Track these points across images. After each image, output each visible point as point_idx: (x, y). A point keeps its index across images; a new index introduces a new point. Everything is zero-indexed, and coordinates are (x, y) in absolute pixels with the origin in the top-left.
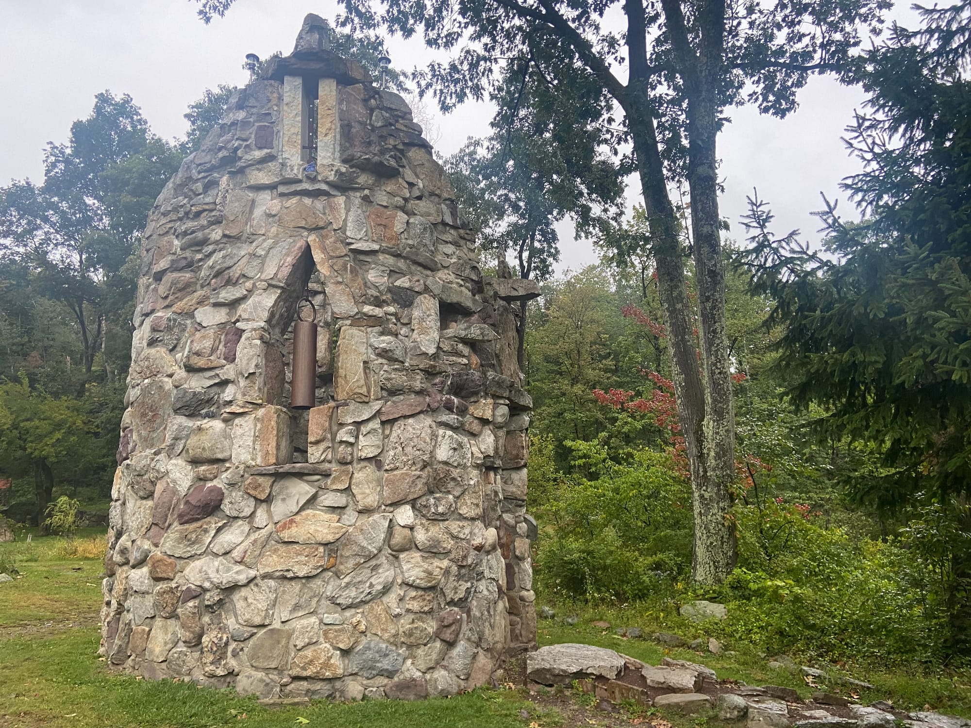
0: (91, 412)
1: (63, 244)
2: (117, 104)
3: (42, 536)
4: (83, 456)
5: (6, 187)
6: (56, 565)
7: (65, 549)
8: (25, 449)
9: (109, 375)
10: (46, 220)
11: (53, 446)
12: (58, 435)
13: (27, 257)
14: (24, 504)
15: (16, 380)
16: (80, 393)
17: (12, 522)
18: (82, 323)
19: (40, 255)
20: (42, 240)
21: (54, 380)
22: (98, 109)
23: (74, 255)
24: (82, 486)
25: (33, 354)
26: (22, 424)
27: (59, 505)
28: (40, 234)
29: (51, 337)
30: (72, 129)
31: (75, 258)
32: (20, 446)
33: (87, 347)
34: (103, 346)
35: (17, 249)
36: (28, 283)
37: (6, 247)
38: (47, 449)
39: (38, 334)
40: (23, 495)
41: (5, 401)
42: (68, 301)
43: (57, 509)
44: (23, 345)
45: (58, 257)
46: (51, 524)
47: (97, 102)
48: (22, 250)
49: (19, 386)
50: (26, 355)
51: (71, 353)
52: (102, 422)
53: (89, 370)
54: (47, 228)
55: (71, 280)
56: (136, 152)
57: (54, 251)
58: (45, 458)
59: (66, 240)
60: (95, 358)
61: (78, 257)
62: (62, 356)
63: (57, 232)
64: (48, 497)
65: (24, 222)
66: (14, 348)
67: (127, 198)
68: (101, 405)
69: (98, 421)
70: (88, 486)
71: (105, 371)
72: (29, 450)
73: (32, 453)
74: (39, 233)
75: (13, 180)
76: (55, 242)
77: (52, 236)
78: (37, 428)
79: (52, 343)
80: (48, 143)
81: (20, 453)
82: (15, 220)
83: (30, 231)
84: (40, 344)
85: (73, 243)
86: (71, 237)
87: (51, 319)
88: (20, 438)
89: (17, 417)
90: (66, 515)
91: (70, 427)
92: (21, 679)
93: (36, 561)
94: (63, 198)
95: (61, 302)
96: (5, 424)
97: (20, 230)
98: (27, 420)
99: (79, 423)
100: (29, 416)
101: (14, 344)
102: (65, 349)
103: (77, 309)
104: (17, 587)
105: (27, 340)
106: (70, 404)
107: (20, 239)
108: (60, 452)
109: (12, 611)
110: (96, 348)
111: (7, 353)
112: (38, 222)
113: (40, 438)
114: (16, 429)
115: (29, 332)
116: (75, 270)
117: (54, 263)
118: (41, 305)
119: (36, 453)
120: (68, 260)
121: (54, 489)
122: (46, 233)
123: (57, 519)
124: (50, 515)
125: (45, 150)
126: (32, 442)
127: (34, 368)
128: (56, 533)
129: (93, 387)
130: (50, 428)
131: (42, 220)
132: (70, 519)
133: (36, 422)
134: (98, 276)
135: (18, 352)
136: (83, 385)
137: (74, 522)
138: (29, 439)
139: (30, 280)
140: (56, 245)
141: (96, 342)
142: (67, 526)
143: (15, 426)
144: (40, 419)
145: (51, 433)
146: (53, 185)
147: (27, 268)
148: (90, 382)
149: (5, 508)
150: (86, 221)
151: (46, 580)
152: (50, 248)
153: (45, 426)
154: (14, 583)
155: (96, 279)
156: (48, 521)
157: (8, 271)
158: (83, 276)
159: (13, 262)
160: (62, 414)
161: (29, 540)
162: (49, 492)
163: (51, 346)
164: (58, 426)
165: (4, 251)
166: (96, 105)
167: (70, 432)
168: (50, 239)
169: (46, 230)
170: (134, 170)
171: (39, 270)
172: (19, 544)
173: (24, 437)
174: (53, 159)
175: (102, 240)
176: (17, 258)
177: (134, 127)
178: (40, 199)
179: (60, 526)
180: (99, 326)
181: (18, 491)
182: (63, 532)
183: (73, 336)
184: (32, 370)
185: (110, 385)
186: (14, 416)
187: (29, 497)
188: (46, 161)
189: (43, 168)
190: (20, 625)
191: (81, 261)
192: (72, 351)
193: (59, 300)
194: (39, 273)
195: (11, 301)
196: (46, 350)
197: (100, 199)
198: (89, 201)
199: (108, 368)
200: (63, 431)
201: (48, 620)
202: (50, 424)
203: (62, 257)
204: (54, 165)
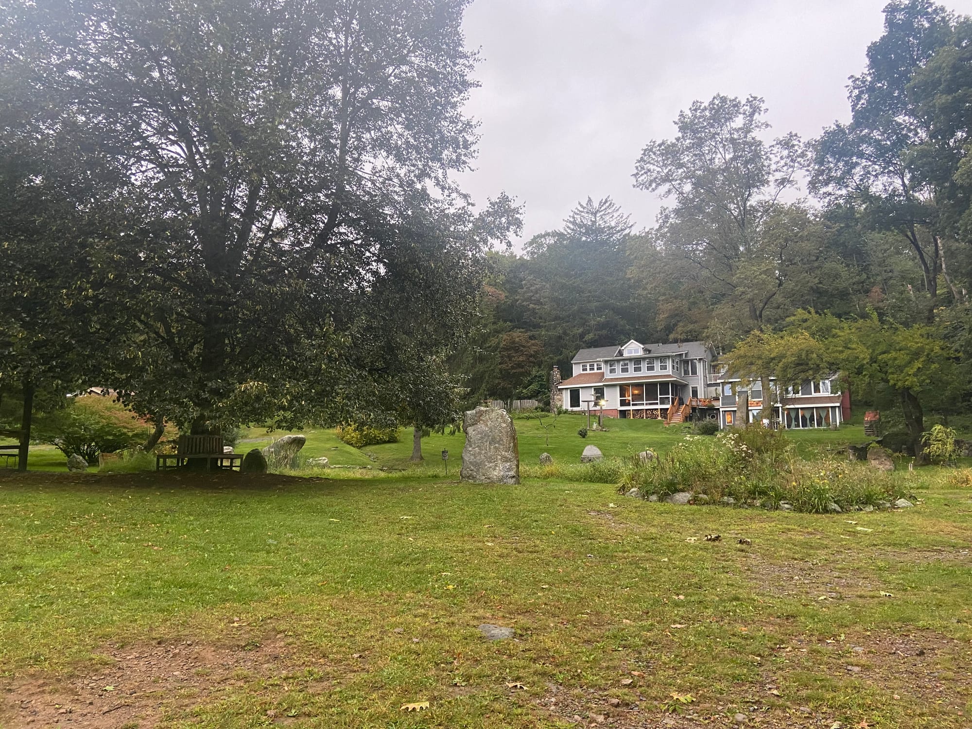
0: (946, 337)
1: (882, 172)
2: (906, 7)
3: (922, 465)
4: (948, 383)
5: (818, 138)
6: (951, 493)
7: (955, 478)
8: (888, 381)
9: (957, 296)
10: (861, 155)
11: (915, 375)
12: (918, 364)
13: (850, 197)
14: (897, 435)
15: (864, 316)
16: (930, 319)
17: (890, 451)
18: (918, 248)
19: (863, 193)
20: (861, 176)
21: (900, 309)
22: (890, 23)
23: (895, 180)
24: (952, 415)
25: (874, 289)
26: (880, 357)
27: (935, 434)
28: (858, 171)
29: (888, 269)
30: (867, 55)
31: (897, 182)
32: (882, 379)
33: (927, 270)
34: (944, 266)
35: (839, 192)
36: (857, 221)
37: (830, 194)
38: (910, 378)
39: (875, 269)
40: (893, 426)
41: (859, 337)
42: (898, 228)
43: (933, 437)
44: (863, 283)
45: (881, 187)
46: (930, 453)
47: (887, 16)
48: (844, 192)
49: (869, 321)
50: (867, 291)
51: (912, 281)
52: (962, 346)
53: (934, 294)
54: (864, 162)
55: (897, 207)
56: (943, 44)
57: (876, 183)
58: (909, 388)
59: (885, 168)
60: (937, 280)
61: (900, 181)
62: (903, 285)
63: (874, 163)
64: (920, 427)
65: (841, 165)
66: (855, 287)
67: (942, 99)
68: (955, 328)
69: (956, 346)
70: (959, 414)
71: (950, 293)
72: (892, 382)
73: (895, 384)
74: (858, 169)
75: (824, 128)
76: (874, 173)
77: (870, 169)
78: (895, 359)
79: (890, 274)
80: (849, 78)
81: (882, 385)
82: (832, 165)
83: (848, 172)
84: (879, 278)
85: (891, 168)
86: (889, 163)
87: (885, 251)
88: (881, 371)
89: (874, 350)
90: (944, 444)
91: (928, 355)
92: (955, 604)
93: (927, 488)
94: (873, 127)
95: (893, 231)
96: (864, 359)
97: (839, 173)
98: (884, 353)
99: (937, 349)
100: (885, 349)
101: (854, 284)
102: (904, 277)
103: (909, 234)
104: (919, 513)
105: (865, 277)
106: (923, 331)
107: (840, 182)
108: (924, 380)
109: (922, 536)
110: (937, 269)
111: (849, 294)
112: (854, 159)
113: (900, 369)
114: (875, 362)
115: (865, 269)
116: (900, 195)
117: (878, 194)
118: (872, 240)
119: (900, 384)
120: (892, 187)
121: (924, 419)
122: (864, 167)
123: (935, 448)
124: (927, 444)
125: (847, 86)
126: (892, 373)
127: (878, 302)
128: (936, 463)
129: (943, 312)
130: (908, 358)
131: (858, 158)
132: (949, 448)
133: (893, 354)
134: (924, 195)
135: (859, 290)
136: (931, 310)
137: (954, 451)
138: (890, 371)
139: (858, 218)
140: (876, 176)
141: (935, 263)
142: (947, 455)
143: (873, 360)
144: (895, 350)
145: (910, 363)
146: (862, 118)
147: (852, 207)
148: (936, 306)
149: (879, 439)
150: (902, 141)
151: (946, 507)
152: (870, 182)
153: (903, 357)
154: (915, 509)
155: (922, 198)
156: (926, 450)
157: (835, 216)
158: (908, 199)
159: (839, 206)
160: (917, 343)
161: (911, 469)
162: (919, 421)
163: (891, 277)
164: (916, 355)
165: (828, 198)
166: (886, 19)
167: (930, 360)
168: (869, 173)
169: (863, 165)
170: (944, 65)
171: (864, 206)
172: (902, 473)
173: (884, 370)
174: (856, 92)
175: (923, 154)
176: (841, 201)
177: (931, 21)
178: (851, 137)
179: (939, 456)
180: (936, 244)
181: (889, 422)
182: (944, 461)
183: (911, 263)
184: (877, 305)
185: (960, 306)
186: (871, 350)
187: (901, 427)
188: (851, 96)
189: (849, 105)
190: (935, 551)
191: (904, 185)
192: (912, 278)
193: (889, 230)
194: (865, 209)
195: (844, 243)
196: (886, 283)
197: (912, 113)
198: (900, 119)
199: (953, 289)
200: (921, 360)
201: (963, 548)
202: (908, 354)
203: (885, 186)
204: (859, 98)
